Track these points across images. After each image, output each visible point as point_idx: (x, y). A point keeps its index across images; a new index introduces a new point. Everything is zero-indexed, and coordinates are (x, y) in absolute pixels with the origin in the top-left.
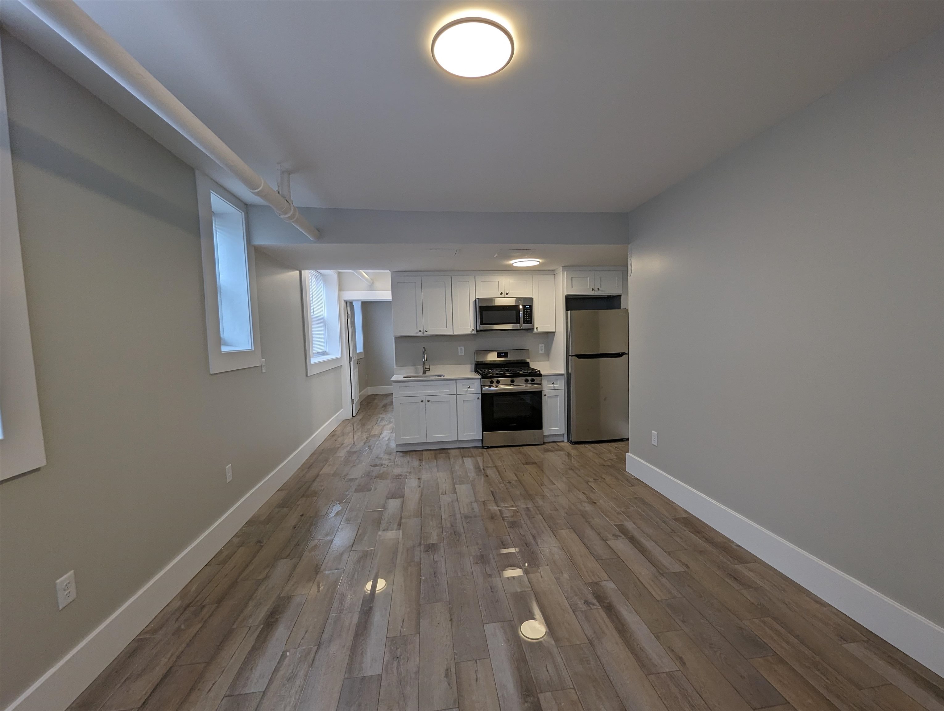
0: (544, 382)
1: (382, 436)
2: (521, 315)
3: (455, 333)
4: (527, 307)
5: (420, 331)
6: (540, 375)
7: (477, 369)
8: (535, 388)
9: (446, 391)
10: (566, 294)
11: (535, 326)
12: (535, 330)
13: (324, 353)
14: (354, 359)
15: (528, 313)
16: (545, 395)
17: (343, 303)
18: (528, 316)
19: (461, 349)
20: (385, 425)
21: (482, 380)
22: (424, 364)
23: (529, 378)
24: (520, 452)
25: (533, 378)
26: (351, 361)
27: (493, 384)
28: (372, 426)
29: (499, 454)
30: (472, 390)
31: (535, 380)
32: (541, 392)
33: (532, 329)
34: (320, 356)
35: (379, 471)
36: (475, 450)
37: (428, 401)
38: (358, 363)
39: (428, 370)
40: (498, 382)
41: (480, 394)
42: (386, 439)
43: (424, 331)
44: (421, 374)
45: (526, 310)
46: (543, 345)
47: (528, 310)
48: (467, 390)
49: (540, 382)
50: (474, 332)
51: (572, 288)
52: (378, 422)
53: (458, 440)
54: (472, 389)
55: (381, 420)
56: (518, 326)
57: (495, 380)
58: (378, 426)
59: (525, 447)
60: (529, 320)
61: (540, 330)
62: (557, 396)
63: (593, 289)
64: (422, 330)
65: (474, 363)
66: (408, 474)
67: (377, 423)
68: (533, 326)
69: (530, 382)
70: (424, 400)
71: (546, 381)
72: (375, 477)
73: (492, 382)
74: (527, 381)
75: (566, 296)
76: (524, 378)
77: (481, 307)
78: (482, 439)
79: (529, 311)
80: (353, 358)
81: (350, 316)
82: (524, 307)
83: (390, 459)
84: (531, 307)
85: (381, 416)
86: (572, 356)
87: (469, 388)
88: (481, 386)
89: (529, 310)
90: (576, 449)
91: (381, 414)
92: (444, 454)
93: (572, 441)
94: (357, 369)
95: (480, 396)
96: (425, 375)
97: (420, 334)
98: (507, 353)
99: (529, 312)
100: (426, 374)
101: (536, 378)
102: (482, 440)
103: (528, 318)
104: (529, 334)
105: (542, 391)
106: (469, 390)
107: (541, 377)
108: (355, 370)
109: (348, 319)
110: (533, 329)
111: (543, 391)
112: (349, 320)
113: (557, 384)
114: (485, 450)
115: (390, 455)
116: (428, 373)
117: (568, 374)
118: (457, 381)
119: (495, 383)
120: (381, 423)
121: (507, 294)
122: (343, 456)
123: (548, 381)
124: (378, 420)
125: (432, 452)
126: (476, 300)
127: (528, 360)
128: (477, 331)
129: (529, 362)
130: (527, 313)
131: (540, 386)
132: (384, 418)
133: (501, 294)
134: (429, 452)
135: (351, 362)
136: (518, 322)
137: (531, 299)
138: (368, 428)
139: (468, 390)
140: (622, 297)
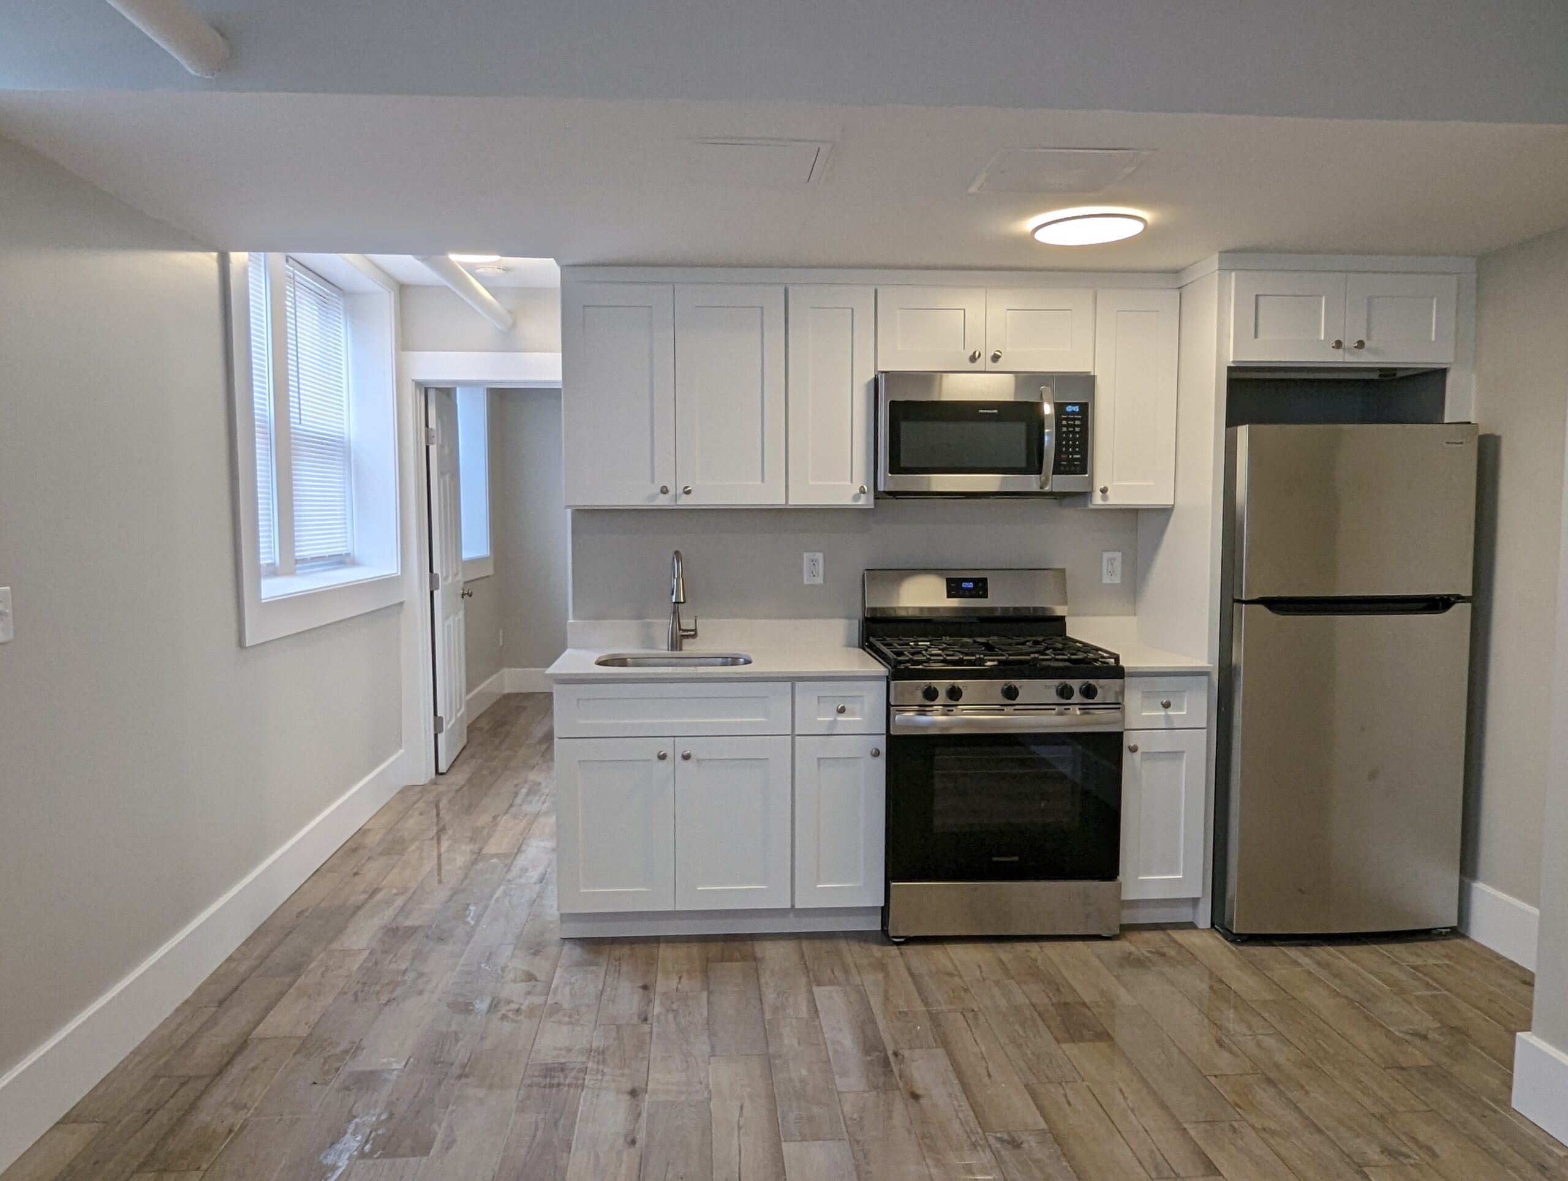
0: (1133, 701)
1: (521, 861)
2: (1046, 438)
3: (795, 501)
4: (1069, 409)
5: (664, 491)
6: (1117, 672)
7: (872, 639)
8: (1100, 721)
9: (753, 720)
10: (1230, 359)
11: (1099, 485)
12: (1097, 500)
13: (341, 561)
14: (450, 580)
15: (1074, 432)
16: (1133, 750)
17: (410, 391)
18: (1074, 446)
19: (814, 562)
20: (537, 815)
21: (892, 683)
22: (675, 612)
23: (1076, 684)
24: (1034, 973)
25: (1092, 682)
26: (437, 588)
27: (937, 702)
28: (495, 818)
29: (951, 975)
30: (854, 720)
31: (1099, 691)
32: (1116, 739)
33: (1085, 493)
34: (325, 570)
35: (483, 1038)
36: (855, 947)
37: (686, 757)
38: (463, 595)
39: (688, 637)
40: (954, 694)
41: (885, 737)
42: (534, 875)
43: (680, 490)
44: (663, 649)
45: (1067, 419)
46: (1118, 555)
47: (1074, 419)
48: (835, 720)
49: (1117, 697)
50: (866, 501)
51: (1256, 337)
52: (518, 801)
53: (793, 906)
54: (853, 714)
55: (528, 794)
56: (1030, 482)
57: (942, 685)
58: (515, 817)
59: (1048, 945)
60: (1077, 459)
61: (1115, 499)
62: (1176, 755)
63: (1339, 344)
64: (671, 487)
65: (859, 614)
66: (590, 1065)
67: (511, 806)
68: (1091, 482)
69: (1077, 697)
70: (670, 753)
71: (1140, 696)
72: (459, 1071)
73: (931, 694)
74: (1065, 692)
75: (1230, 369)
76: (1056, 682)
77: (893, 405)
78: (882, 908)
79: (1077, 426)
80: (446, 578)
81: (437, 437)
82: (1059, 408)
83: (530, 977)
84: (1085, 410)
85: (532, 776)
86: (1247, 602)
87: (842, 711)
88: (888, 705)
89: (1077, 422)
90: (1258, 968)
91: (533, 767)
92: (738, 961)
93: (1234, 932)
94: (461, 615)
95: (881, 744)
96: (677, 653)
97: (663, 501)
98: (984, 581)
99: (1077, 429)
100: (681, 650)
101: (1102, 682)
102: (885, 911)
103: (1072, 454)
104: (1069, 514)
105: (1122, 732)
106: (841, 718)
107: (1120, 681)
108: (451, 619)
109: (431, 447)
110: (1085, 496)
111: (1125, 733)
112: (433, 449)
113: (1181, 709)
114: (894, 950)
115: (536, 953)
116: (690, 647)
117: (1227, 673)
118: (798, 684)
119: (942, 698)
120: (526, 808)
121: (996, 358)
122: (360, 950)
123: (1148, 695)
124: (516, 794)
125: (695, 949)
126: (876, 380)
127: (1059, 611)
128: (878, 496)
129: (1063, 618)
130: (1068, 433)
131: (1116, 714)
132: (540, 784)
133: (973, 359)
134: (681, 950)
135: (435, 592)
136: (1034, 465)
137: (1088, 381)
138: (479, 824)
139: (839, 719)
140: (1451, 379)
